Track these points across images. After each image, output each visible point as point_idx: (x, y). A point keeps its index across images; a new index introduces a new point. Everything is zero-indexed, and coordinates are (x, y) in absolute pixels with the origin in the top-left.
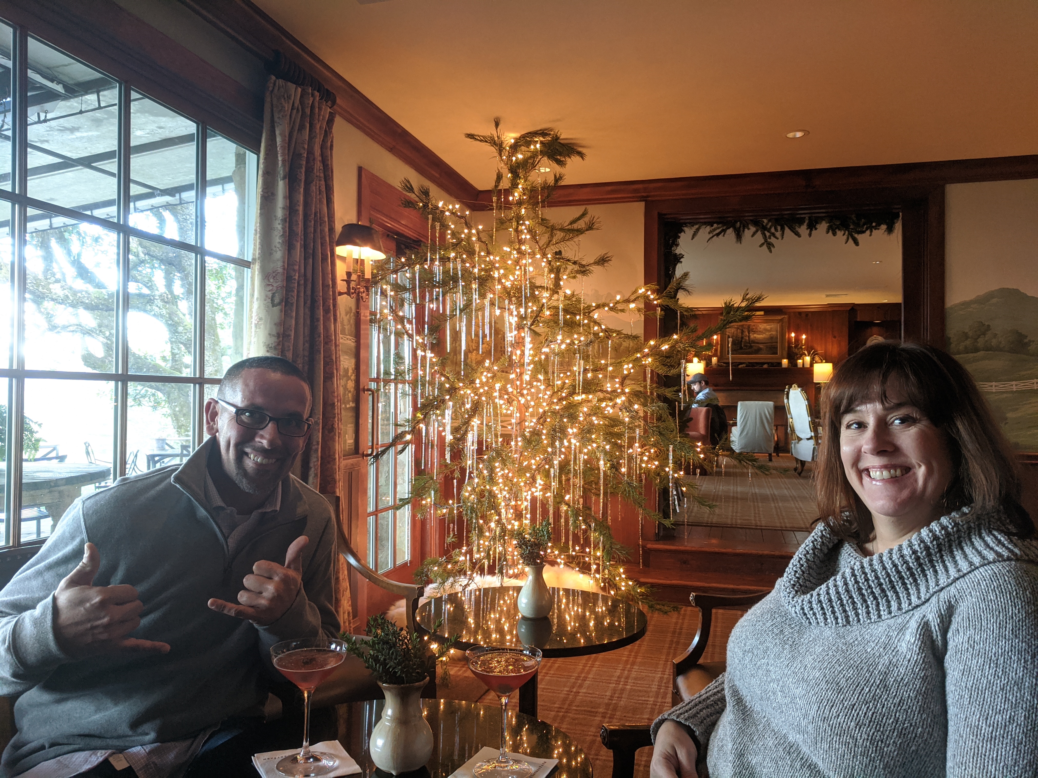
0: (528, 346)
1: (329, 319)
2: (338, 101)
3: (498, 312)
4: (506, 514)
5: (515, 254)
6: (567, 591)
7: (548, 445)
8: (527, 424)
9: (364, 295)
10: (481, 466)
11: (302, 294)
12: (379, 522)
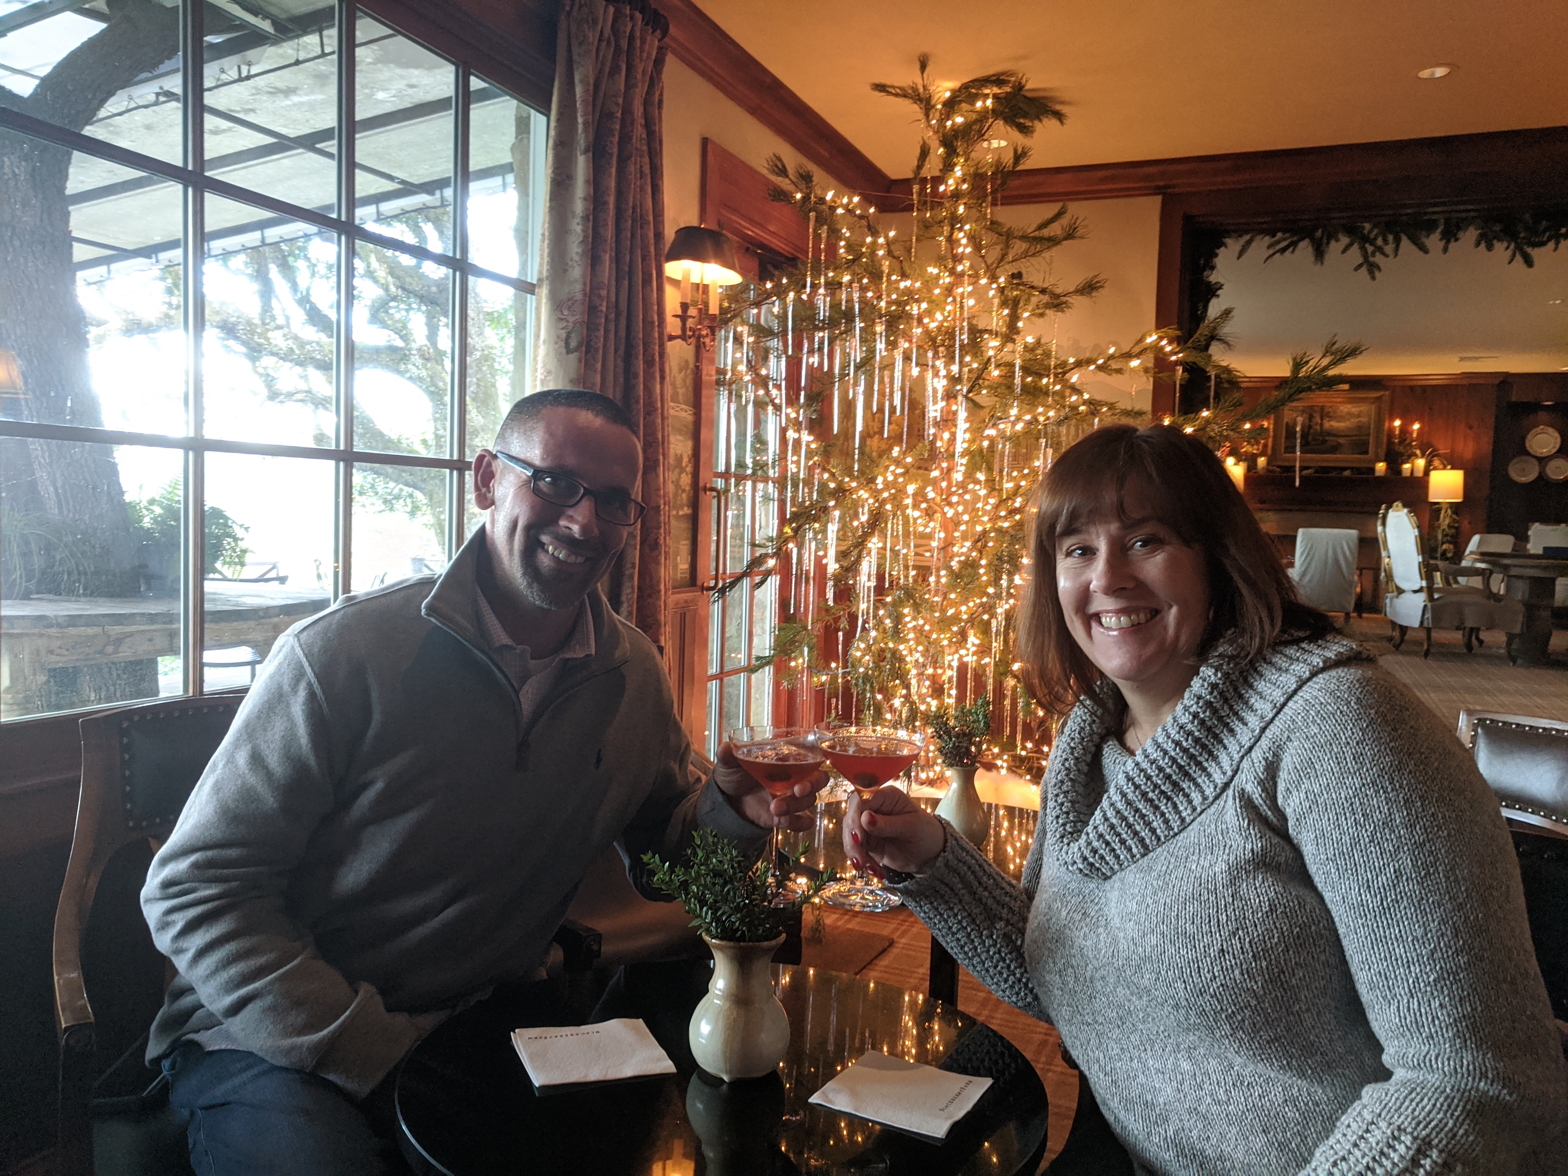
0: (962, 425)
1: (653, 377)
2: (672, 30)
3: (915, 371)
4: (919, 687)
5: (947, 280)
6: (1010, 810)
7: (989, 584)
8: (955, 549)
9: (707, 340)
10: (881, 612)
11: (612, 335)
12: (726, 690)
